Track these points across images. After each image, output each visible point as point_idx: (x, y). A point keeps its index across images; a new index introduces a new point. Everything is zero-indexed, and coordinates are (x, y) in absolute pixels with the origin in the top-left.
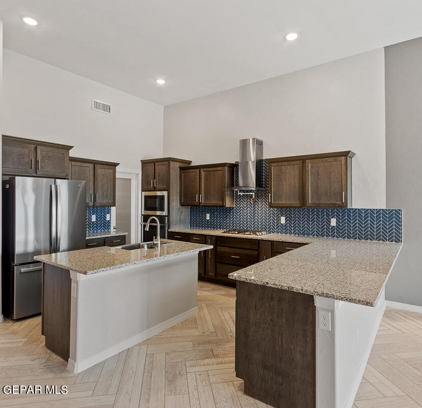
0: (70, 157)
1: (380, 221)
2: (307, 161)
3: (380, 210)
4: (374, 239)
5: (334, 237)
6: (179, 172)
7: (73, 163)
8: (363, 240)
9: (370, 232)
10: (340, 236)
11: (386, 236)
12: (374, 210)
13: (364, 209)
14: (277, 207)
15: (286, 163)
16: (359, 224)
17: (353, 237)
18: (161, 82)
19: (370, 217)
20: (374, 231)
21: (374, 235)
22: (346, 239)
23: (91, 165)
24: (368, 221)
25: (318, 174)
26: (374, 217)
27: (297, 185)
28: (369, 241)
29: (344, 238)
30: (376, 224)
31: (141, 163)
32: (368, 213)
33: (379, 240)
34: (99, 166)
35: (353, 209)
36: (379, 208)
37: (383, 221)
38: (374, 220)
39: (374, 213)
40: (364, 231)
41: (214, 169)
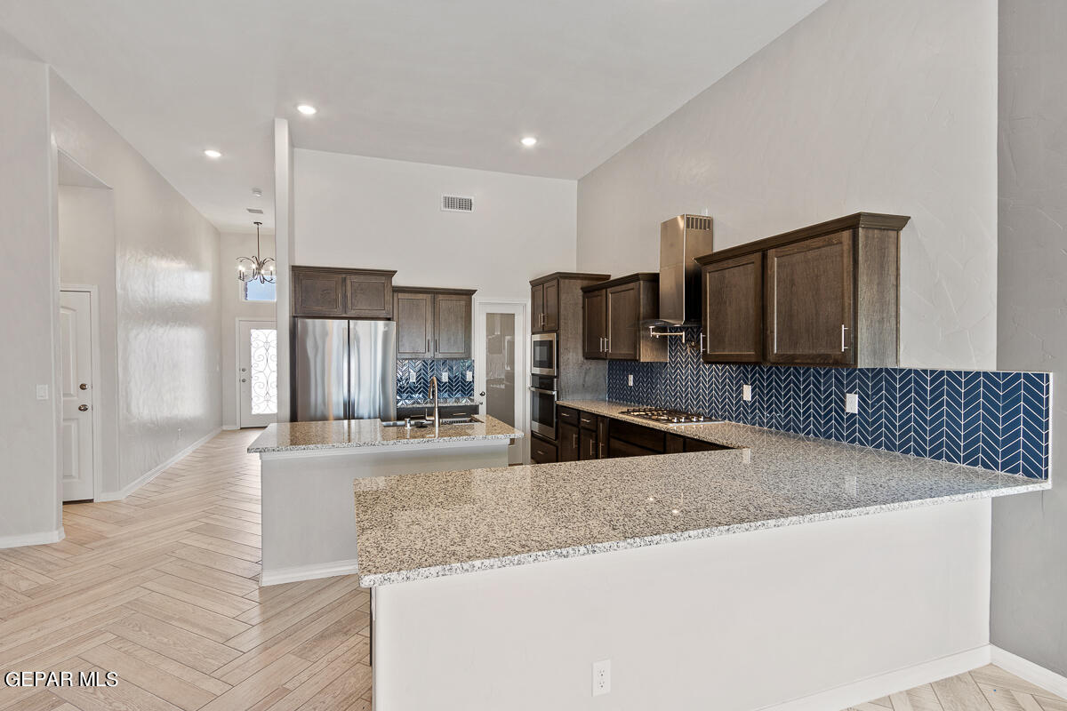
0: (393, 287)
1: (977, 408)
2: (771, 252)
3: (978, 374)
4: (958, 457)
5: (853, 441)
6: (581, 298)
7: (401, 295)
8: (927, 459)
9: (948, 437)
10: (867, 440)
11: (996, 453)
12: (959, 373)
13: (932, 372)
14: (734, 363)
15: (731, 263)
16: (916, 411)
17: (901, 446)
18: (529, 142)
19: (949, 395)
20: (959, 436)
21: (958, 447)
22: (883, 450)
23: (429, 297)
24: (941, 404)
25: (793, 283)
26: (959, 393)
27: (751, 311)
28: (943, 462)
29: (879, 446)
30: (967, 416)
31: (530, 287)
32: (942, 384)
33: (975, 463)
34: (441, 297)
35: (901, 370)
36: (974, 368)
37: (985, 408)
38: (959, 404)
39: (959, 383)
40: (932, 432)
41: (624, 287)
